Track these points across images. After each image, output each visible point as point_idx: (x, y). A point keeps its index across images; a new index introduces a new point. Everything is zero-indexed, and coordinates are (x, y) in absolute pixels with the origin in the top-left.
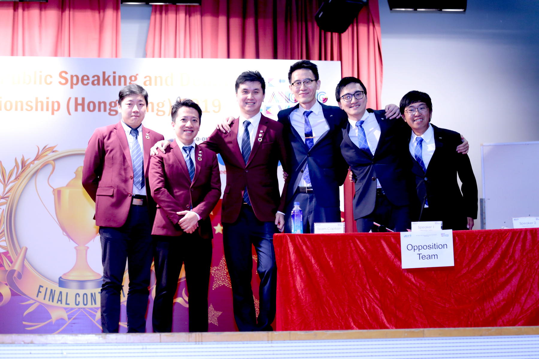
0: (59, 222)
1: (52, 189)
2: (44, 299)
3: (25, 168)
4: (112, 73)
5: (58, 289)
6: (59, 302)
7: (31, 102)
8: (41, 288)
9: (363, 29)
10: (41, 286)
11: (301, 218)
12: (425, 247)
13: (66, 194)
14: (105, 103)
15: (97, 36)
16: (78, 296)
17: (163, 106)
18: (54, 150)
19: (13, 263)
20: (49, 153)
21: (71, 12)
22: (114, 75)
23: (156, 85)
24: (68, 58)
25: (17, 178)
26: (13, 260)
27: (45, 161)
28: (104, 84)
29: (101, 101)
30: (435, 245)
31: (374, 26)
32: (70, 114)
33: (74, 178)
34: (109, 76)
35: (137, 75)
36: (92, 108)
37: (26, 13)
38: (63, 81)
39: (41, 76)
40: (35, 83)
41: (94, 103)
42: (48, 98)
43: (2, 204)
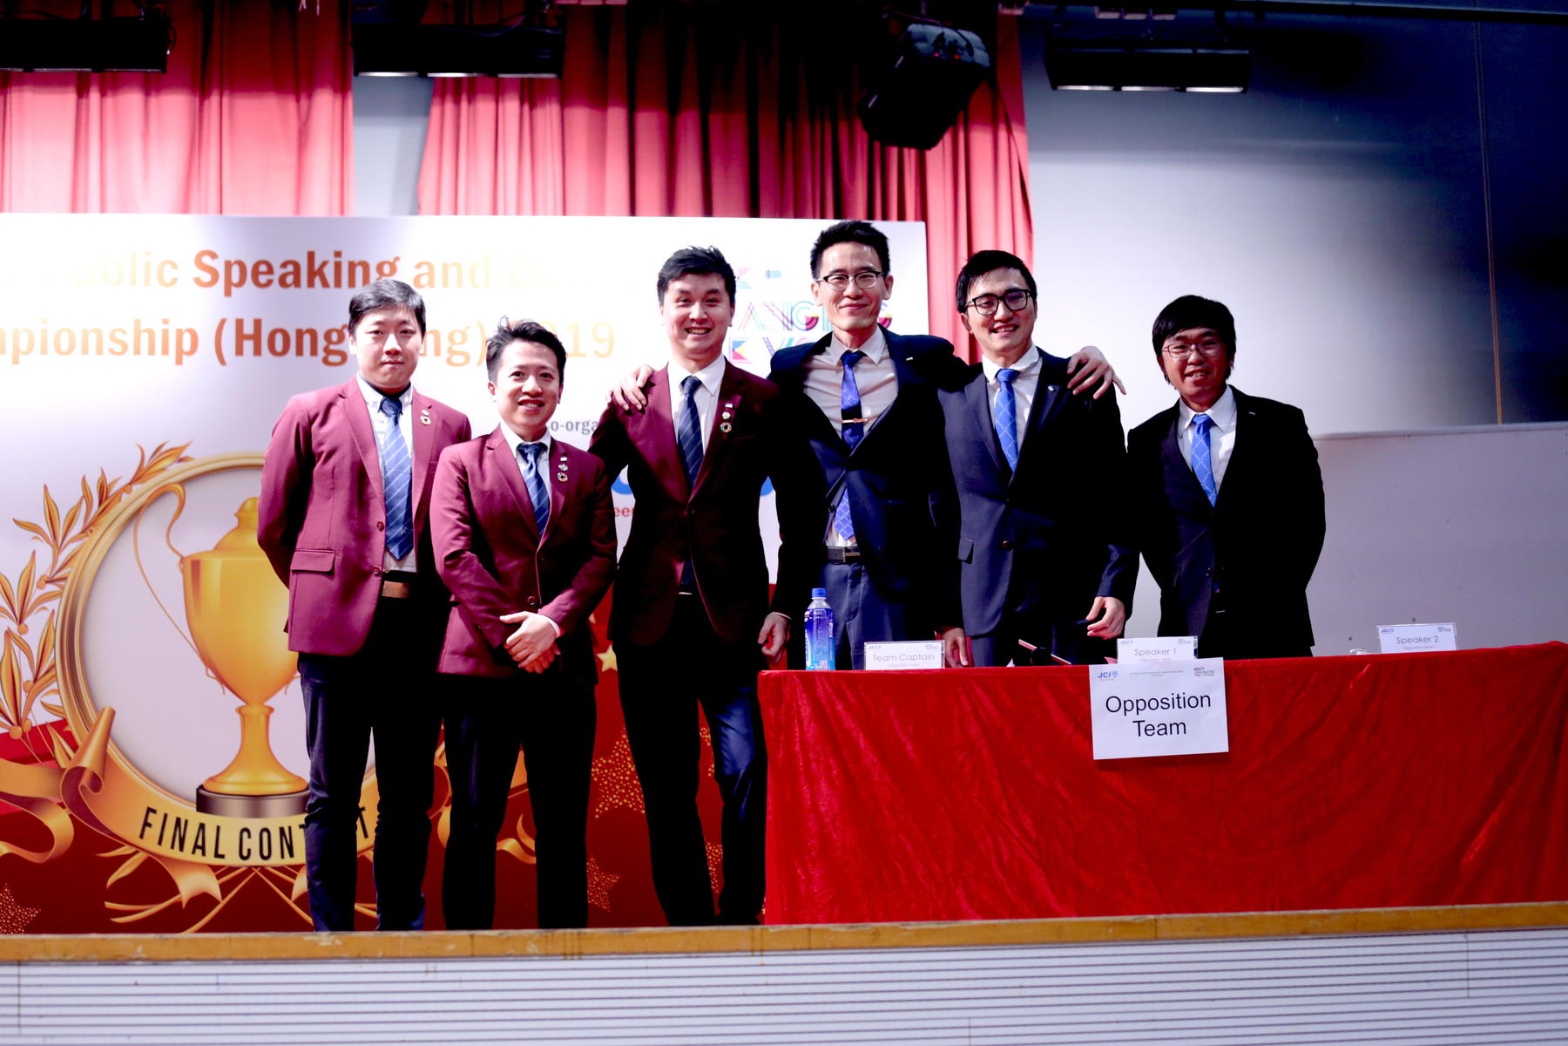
0: (196, 645)
1: (179, 559)
2: (160, 843)
3: (108, 504)
4: (332, 255)
5: (194, 817)
6: (199, 852)
7: (124, 332)
8: (151, 814)
9: (981, 140)
10: (150, 810)
11: (831, 630)
12: (1153, 704)
13: (213, 571)
14: (313, 333)
15: (291, 159)
16: (245, 834)
17: (464, 339)
18: (183, 455)
19: (78, 751)
20: (171, 465)
21: (225, 100)
22: (338, 259)
23: (445, 284)
24: (218, 216)
25: (88, 527)
26: (79, 742)
27: (161, 485)
28: (311, 284)
29: (304, 328)
30: (1178, 698)
31: (1010, 132)
32: (222, 362)
33: (236, 529)
34: (324, 264)
35: (397, 259)
36: (279, 346)
37: (109, 100)
38: (206, 277)
39: (148, 264)
40: (133, 283)
41: (285, 334)
42: (166, 322)
43: (49, 598)
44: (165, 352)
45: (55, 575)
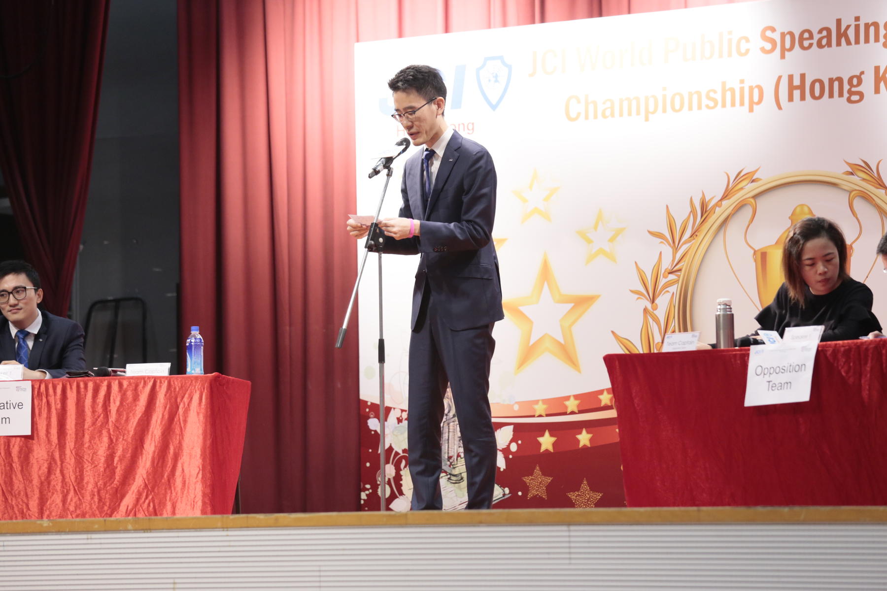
1: (752, 252)
3: (708, 214)
4: (853, 19)
7: (715, 92)
13: (775, 258)
14: (840, 80)
18: (754, 178)
20: (745, 186)
22: (857, 23)
25: (694, 233)
27: (740, 200)
28: (839, 44)
30: (790, 366)
32: (780, 108)
34: (848, 27)
36: (817, 93)
38: (768, 46)
39: (730, 41)
40: (721, 56)
41: (821, 82)
42: (742, 81)
43: (670, 284)
44: (742, 104)
45: (675, 267)
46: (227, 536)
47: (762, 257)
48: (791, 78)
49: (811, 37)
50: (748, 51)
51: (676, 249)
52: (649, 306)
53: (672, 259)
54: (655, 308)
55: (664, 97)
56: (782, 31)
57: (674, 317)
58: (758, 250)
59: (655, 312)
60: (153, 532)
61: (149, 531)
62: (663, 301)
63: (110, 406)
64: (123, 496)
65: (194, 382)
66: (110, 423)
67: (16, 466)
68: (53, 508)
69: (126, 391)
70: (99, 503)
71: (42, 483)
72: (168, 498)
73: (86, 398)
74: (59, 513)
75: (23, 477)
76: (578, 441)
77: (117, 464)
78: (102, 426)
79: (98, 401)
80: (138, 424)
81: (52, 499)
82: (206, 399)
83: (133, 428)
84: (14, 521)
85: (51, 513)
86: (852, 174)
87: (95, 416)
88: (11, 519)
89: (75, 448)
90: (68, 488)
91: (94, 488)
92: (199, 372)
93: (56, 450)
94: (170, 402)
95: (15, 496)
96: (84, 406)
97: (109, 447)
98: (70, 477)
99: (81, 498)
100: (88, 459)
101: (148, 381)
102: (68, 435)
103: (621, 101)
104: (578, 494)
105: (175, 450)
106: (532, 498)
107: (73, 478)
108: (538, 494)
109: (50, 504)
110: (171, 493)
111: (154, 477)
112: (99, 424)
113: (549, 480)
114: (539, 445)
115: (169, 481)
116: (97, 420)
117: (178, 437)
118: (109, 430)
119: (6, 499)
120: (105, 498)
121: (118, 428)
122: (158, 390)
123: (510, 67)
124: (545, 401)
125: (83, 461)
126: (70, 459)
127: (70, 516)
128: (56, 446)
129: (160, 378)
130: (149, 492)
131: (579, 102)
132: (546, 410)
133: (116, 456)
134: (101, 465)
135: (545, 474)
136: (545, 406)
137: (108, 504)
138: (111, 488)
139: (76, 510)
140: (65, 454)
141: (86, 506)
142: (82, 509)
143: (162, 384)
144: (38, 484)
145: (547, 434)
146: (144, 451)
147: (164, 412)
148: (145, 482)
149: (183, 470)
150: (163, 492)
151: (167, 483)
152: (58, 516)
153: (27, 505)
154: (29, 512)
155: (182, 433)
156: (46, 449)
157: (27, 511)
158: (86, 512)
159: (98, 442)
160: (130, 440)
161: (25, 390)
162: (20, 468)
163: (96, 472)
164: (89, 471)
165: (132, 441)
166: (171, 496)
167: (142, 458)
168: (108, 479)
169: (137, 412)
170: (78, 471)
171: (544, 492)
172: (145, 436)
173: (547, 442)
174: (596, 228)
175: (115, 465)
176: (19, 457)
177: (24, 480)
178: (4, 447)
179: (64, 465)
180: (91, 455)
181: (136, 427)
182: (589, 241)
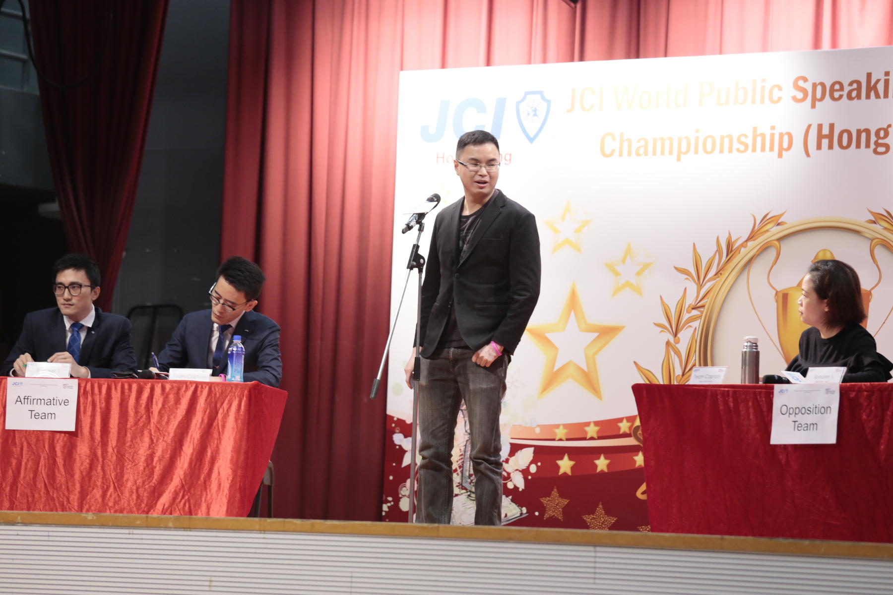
0: (783, 350)
1: (774, 292)
3: (732, 256)
4: (884, 74)
12: (803, 411)
13: (796, 300)
14: (868, 132)
18: (779, 221)
20: (772, 228)
22: (887, 77)
25: (718, 272)
27: (766, 241)
28: (868, 97)
32: (808, 155)
34: (878, 81)
36: (845, 143)
38: (800, 95)
39: (763, 88)
40: (754, 102)
41: (849, 133)
42: (773, 128)
43: (693, 319)
44: (772, 149)
45: (698, 303)
46: (264, 538)
47: (784, 299)
48: (820, 127)
49: (842, 89)
50: (780, 99)
51: (700, 286)
52: (672, 339)
53: (695, 295)
54: (677, 342)
55: (697, 139)
56: (814, 82)
57: (695, 352)
58: (780, 291)
59: (677, 345)
60: (193, 531)
61: (189, 530)
62: (685, 336)
63: (152, 408)
64: (160, 495)
65: (234, 389)
66: (152, 425)
67: (60, 460)
68: (92, 503)
69: (168, 394)
70: (137, 500)
71: (83, 478)
72: (203, 499)
73: (129, 399)
74: (98, 508)
75: (65, 472)
76: (596, 466)
77: (156, 464)
78: (144, 427)
79: (141, 402)
80: (178, 425)
81: (92, 494)
82: (245, 406)
83: (173, 430)
84: (55, 513)
85: (90, 507)
86: (874, 222)
87: (138, 416)
88: (52, 510)
89: (116, 446)
90: (108, 484)
91: (133, 485)
92: (239, 380)
93: (98, 447)
94: (210, 407)
95: (57, 489)
96: (127, 407)
97: (150, 447)
98: (110, 474)
99: (120, 495)
100: (129, 458)
101: (190, 386)
102: (111, 433)
103: (655, 141)
104: (593, 518)
105: (212, 453)
106: (548, 519)
107: (113, 475)
108: (554, 515)
109: (90, 499)
110: (207, 494)
111: (191, 478)
112: (141, 424)
113: (566, 502)
114: (558, 467)
115: (205, 483)
116: (139, 420)
117: (216, 442)
118: (150, 430)
119: (48, 492)
120: (143, 496)
121: (159, 429)
122: (199, 395)
123: (549, 102)
124: (566, 426)
125: (124, 459)
126: (112, 457)
127: (108, 511)
128: (99, 443)
129: (202, 383)
130: (186, 493)
131: (614, 139)
132: (567, 434)
133: (155, 456)
134: (141, 464)
135: (562, 495)
136: (565, 431)
137: (145, 501)
138: (149, 487)
139: (114, 505)
140: (107, 452)
141: (124, 502)
142: (120, 505)
143: (203, 390)
144: (79, 479)
145: (566, 457)
146: (182, 452)
147: (204, 416)
148: (182, 483)
149: (219, 473)
150: (199, 493)
151: (203, 485)
152: (97, 510)
153: (68, 499)
154: (69, 505)
155: (220, 438)
156: (89, 445)
157: (67, 504)
158: (124, 508)
159: (139, 442)
160: (169, 441)
161: (71, 387)
162: (62, 463)
163: (136, 471)
164: (129, 469)
165: (171, 442)
166: (206, 497)
167: (180, 460)
168: (146, 478)
169: (178, 415)
170: (119, 469)
171: (560, 513)
172: (184, 438)
173: (565, 465)
174: (624, 261)
175: (154, 464)
176: (63, 452)
177: (66, 474)
178: (49, 442)
179: (105, 462)
180: (132, 454)
181: (176, 429)
182: (617, 274)
